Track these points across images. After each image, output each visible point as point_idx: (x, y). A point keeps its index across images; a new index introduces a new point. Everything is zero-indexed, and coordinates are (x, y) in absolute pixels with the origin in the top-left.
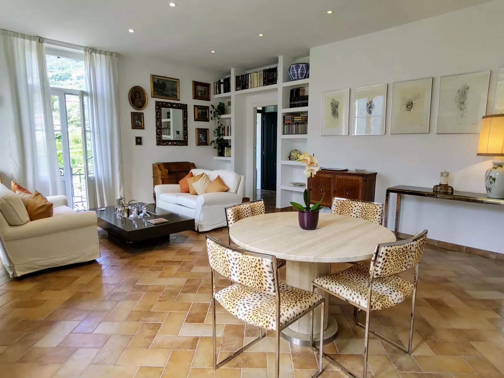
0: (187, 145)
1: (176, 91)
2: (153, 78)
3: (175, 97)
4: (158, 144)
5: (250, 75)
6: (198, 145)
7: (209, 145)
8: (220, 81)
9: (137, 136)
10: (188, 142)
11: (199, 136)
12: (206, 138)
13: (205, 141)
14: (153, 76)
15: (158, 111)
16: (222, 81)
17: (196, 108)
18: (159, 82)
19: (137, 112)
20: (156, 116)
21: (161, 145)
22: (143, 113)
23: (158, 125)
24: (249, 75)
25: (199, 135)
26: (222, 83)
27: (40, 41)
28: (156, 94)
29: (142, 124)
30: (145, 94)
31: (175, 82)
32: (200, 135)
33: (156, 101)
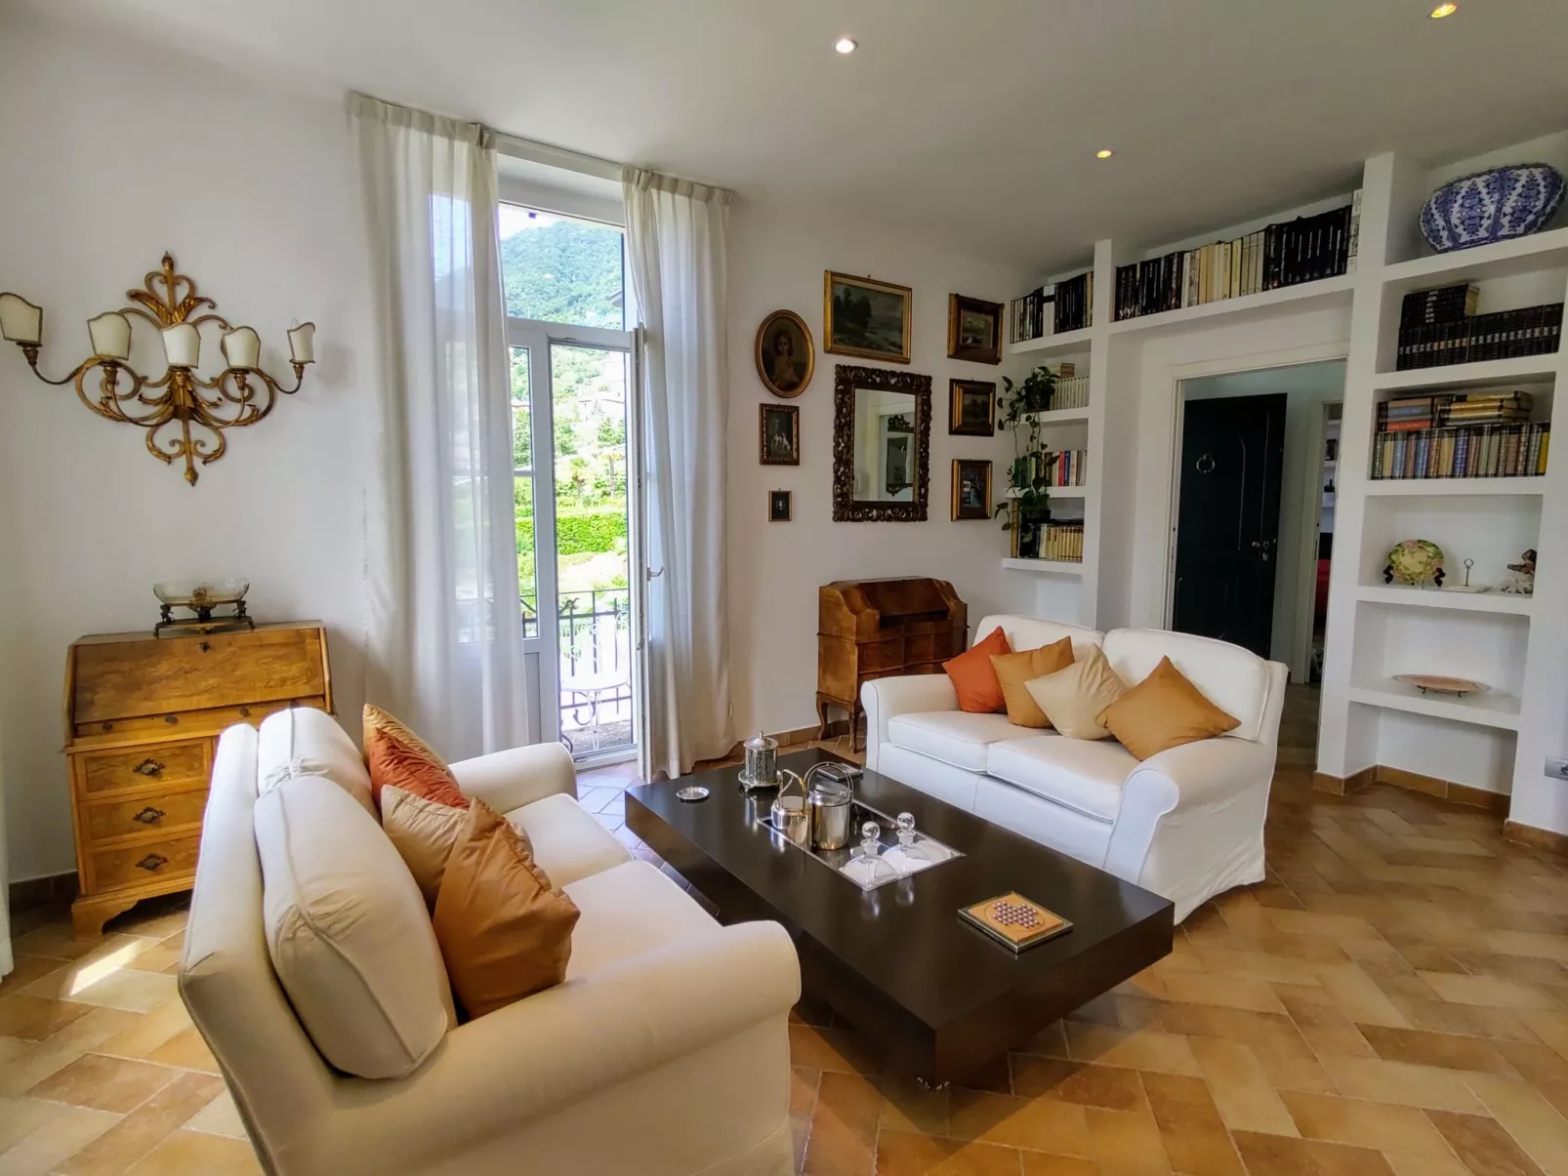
0: (924, 518)
1: (901, 330)
2: (833, 283)
3: (897, 352)
4: (838, 515)
5: (1193, 258)
6: (959, 518)
7: (989, 518)
8: (1038, 293)
9: (776, 489)
10: (928, 510)
11: (962, 486)
12: (981, 494)
13: (978, 505)
14: (834, 278)
15: (842, 399)
16: (1049, 291)
17: (956, 389)
18: (851, 298)
19: (779, 406)
20: (837, 417)
21: (848, 519)
22: (797, 409)
23: (840, 449)
24: (1187, 256)
25: (961, 482)
26: (1049, 299)
27: (481, 144)
28: (839, 340)
29: (795, 446)
30: (805, 338)
31: (898, 297)
32: (965, 482)
33: (838, 366)
